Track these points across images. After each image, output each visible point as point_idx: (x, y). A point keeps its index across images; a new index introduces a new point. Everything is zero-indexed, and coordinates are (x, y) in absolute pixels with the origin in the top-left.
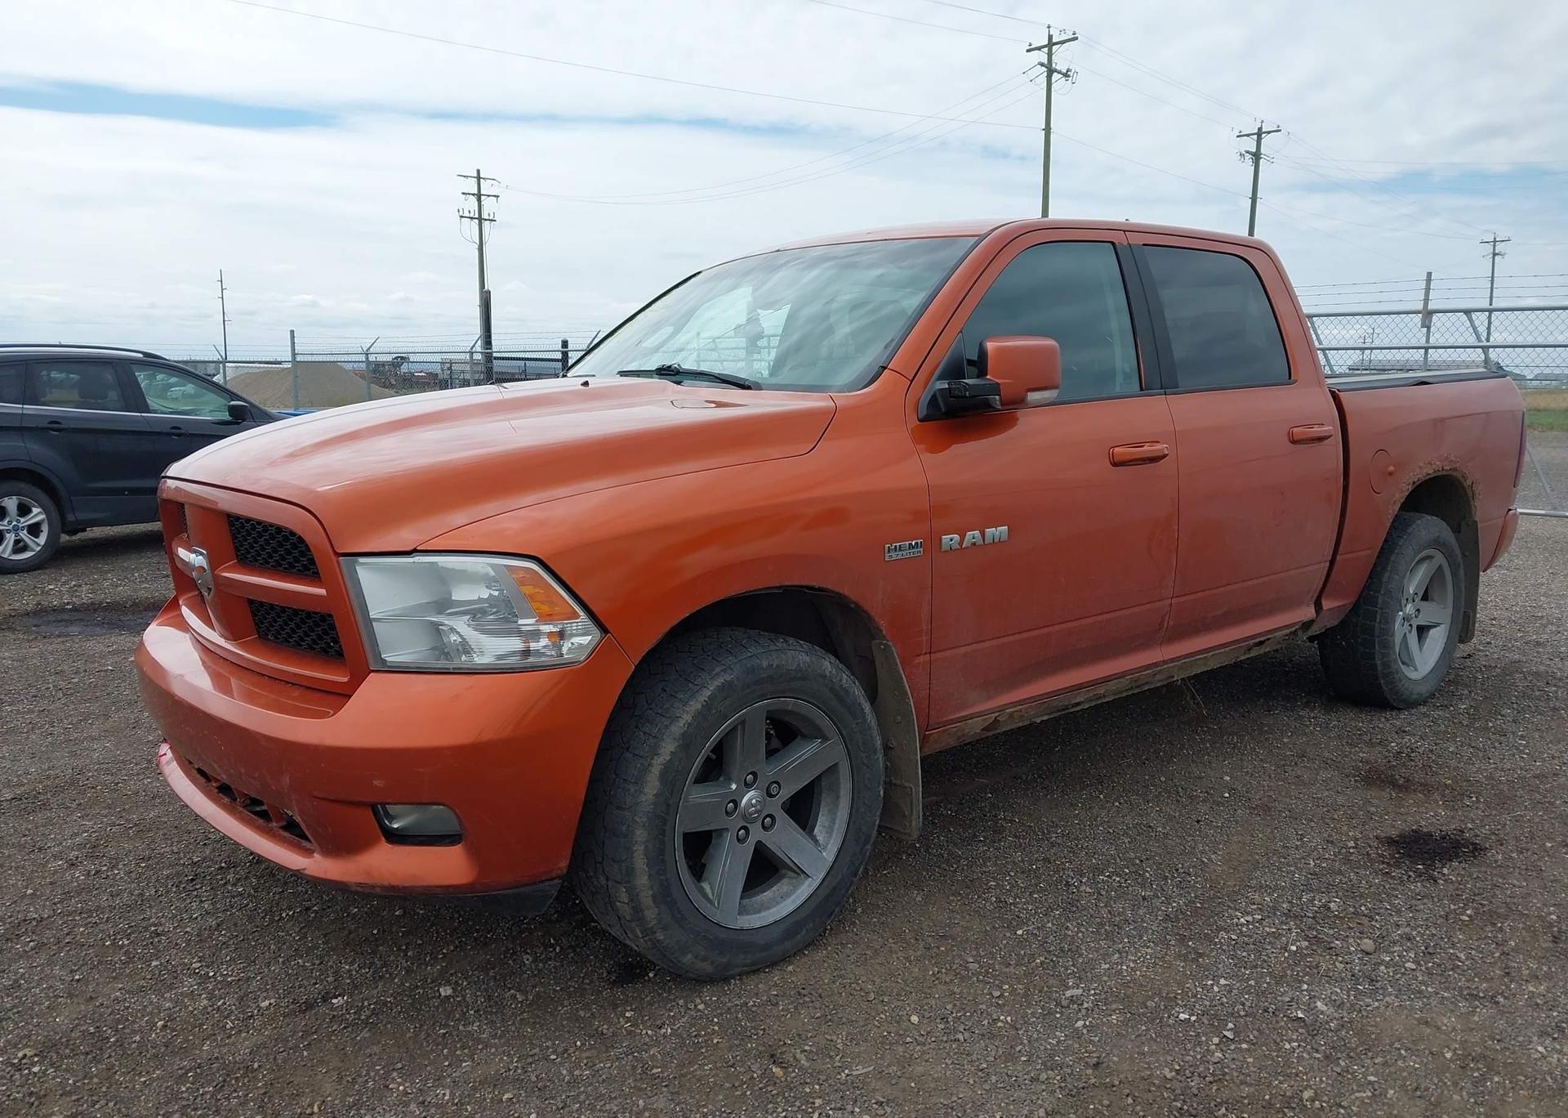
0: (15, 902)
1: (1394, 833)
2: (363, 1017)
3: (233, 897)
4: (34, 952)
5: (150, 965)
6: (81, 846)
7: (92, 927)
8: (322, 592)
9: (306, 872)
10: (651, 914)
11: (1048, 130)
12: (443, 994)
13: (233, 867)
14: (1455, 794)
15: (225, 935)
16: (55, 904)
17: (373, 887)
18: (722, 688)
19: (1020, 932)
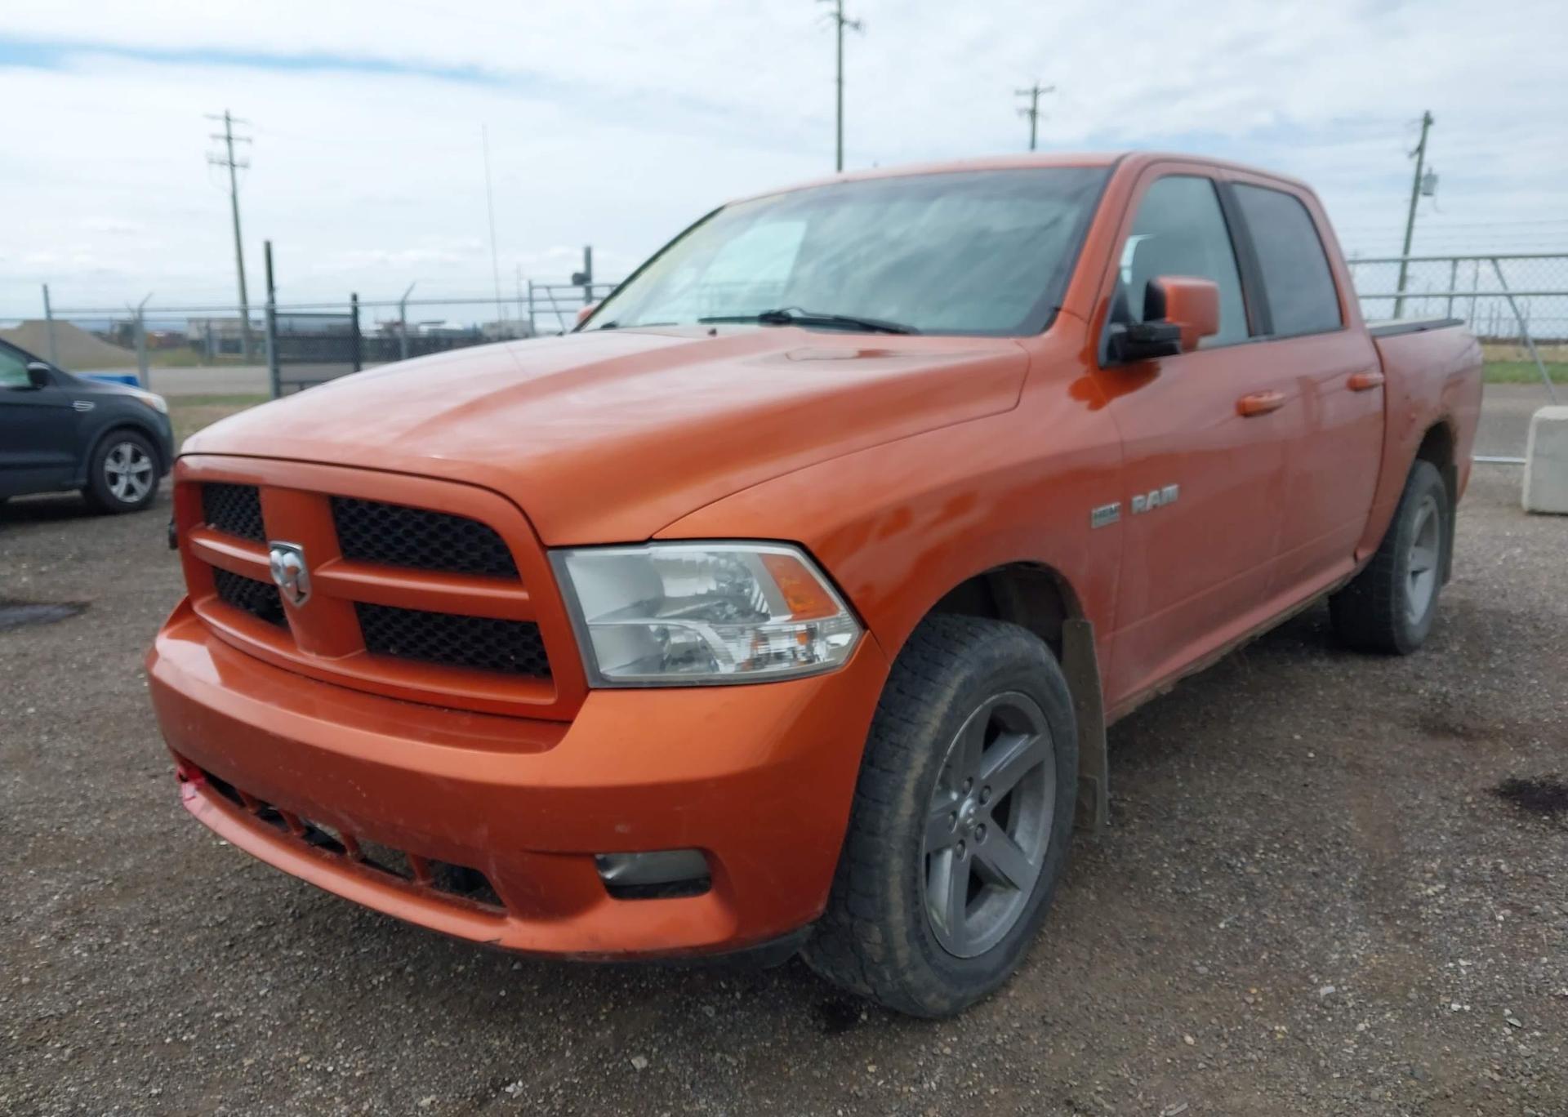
0: (11, 995)
1: (1494, 784)
2: (558, 1107)
3: (296, 964)
4: (76, 1060)
5: (241, 1065)
6: (61, 912)
7: (134, 1020)
8: (521, 595)
9: (501, 943)
10: (903, 954)
11: (840, 81)
12: (638, 1067)
13: (274, 924)
14: (1522, 740)
15: (315, 1015)
16: (68, 993)
17: (600, 955)
18: (963, 686)
19: (1222, 926)
